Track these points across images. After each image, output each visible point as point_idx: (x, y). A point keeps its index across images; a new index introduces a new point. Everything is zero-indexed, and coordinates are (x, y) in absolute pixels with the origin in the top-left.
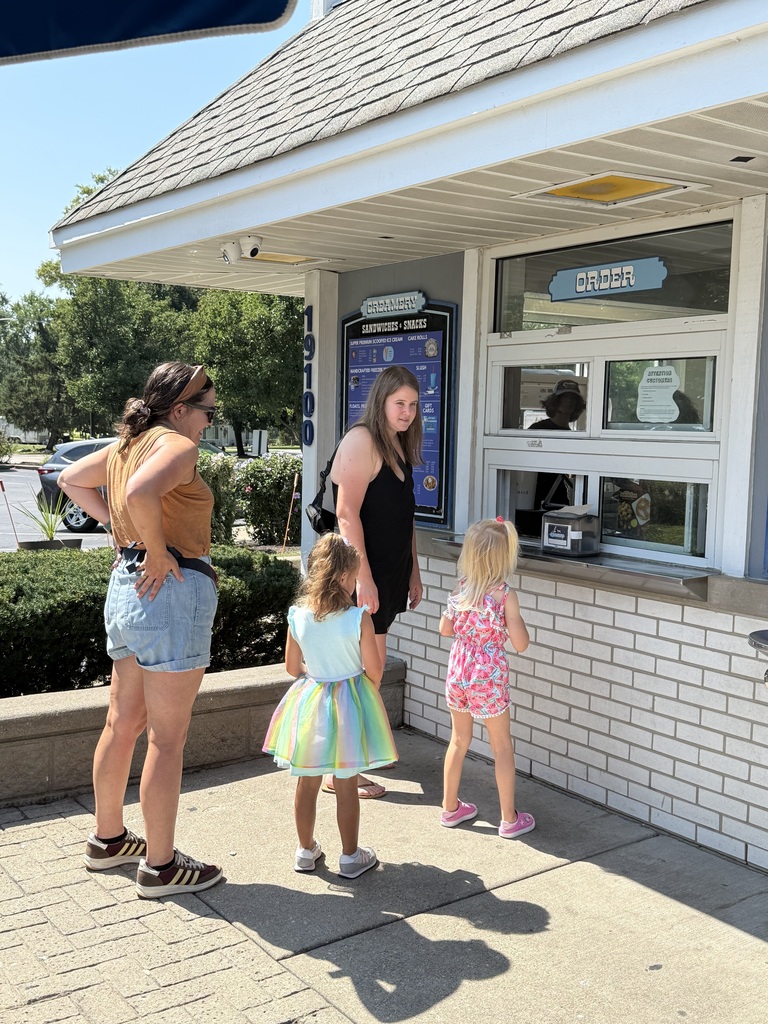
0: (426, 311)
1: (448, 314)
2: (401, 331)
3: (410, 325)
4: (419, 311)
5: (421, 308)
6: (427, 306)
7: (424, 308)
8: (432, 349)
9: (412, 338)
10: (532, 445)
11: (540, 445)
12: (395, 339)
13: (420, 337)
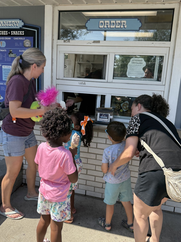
0: (24, 28)
1: (36, 30)
2: (9, 35)
3: (14, 33)
4: (20, 28)
5: (21, 26)
6: (24, 26)
7: (23, 26)
8: (27, 44)
9: (16, 39)
10: (81, 84)
11: (85, 84)
12: (6, 38)
13: (20, 38)
